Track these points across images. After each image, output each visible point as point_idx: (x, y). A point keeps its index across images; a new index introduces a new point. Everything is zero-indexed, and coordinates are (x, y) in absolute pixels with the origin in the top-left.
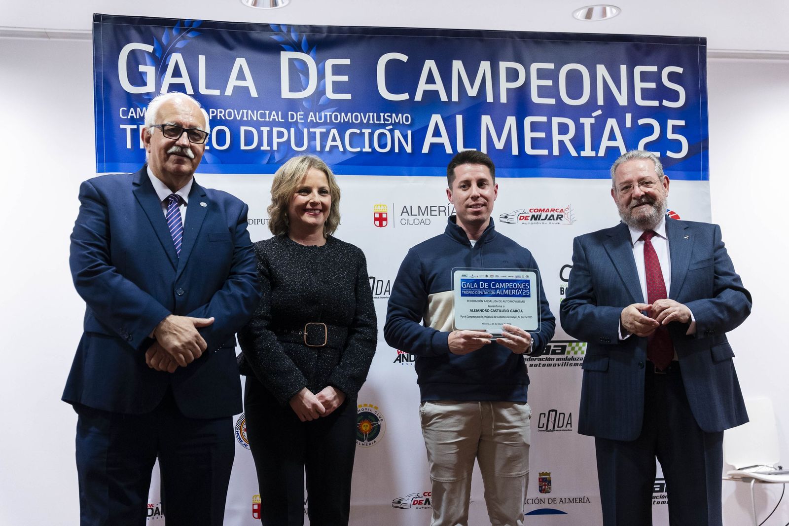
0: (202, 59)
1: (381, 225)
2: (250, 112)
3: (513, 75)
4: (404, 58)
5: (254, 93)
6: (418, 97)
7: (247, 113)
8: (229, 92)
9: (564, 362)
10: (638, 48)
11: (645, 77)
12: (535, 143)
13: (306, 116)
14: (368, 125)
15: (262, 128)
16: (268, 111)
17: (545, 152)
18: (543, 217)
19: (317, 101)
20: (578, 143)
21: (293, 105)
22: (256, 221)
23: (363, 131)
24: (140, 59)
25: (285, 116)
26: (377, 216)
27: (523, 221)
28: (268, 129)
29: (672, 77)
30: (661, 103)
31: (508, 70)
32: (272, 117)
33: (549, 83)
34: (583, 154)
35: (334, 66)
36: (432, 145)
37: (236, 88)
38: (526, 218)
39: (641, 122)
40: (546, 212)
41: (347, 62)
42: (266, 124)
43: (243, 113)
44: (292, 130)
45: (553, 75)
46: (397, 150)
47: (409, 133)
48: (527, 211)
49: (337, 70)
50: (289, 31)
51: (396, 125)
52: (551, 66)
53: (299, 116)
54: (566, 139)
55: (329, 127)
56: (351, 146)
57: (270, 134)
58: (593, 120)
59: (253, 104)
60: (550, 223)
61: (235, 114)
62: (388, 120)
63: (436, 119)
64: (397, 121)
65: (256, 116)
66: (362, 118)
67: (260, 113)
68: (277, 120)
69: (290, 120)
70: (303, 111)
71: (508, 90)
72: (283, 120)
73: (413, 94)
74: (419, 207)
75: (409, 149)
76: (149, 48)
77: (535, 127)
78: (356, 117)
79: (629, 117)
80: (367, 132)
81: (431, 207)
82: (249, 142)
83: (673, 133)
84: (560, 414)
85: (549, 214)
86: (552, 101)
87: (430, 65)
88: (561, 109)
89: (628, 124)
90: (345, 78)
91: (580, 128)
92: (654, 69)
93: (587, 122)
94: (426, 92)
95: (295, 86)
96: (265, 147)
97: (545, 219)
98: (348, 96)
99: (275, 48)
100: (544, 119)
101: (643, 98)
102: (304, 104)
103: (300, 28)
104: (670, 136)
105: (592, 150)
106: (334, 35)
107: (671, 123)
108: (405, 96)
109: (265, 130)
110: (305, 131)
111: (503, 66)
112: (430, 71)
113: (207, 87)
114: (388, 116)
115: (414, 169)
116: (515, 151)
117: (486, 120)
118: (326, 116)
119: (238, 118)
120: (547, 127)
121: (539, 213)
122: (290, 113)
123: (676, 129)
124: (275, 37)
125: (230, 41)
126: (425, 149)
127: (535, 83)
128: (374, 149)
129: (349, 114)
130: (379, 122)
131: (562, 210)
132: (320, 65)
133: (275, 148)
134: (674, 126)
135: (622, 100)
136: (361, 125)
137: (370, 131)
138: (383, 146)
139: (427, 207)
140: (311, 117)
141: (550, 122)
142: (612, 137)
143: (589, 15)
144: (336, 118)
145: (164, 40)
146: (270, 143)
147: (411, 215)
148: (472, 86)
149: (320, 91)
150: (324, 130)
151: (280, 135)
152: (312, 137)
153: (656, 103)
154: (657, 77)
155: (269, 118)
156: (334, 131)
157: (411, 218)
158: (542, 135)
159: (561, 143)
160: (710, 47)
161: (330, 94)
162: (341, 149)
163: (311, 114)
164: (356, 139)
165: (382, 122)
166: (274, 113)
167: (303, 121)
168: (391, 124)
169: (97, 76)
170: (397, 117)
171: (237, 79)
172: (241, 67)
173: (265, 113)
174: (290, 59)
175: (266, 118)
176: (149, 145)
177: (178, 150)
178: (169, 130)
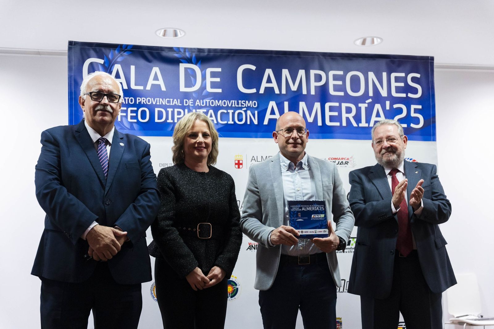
0: (133, 68)
1: (239, 167)
2: (161, 99)
3: (318, 78)
4: (253, 68)
5: (163, 88)
6: (262, 91)
7: (159, 100)
8: (148, 87)
9: (350, 250)
10: (393, 62)
11: (397, 79)
12: (332, 119)
13: (194, 102)
14: (231, 108)
15: (168, 109)
16: (171, 98)
17: (338, 124)
18: (337, 162)
19: (201, 94)
20: (358, 118)
21: (187, 95)
22: (164, 164)
23: (229, 111)
24: (96, 68)
25: (182, 102)
26: (237, 162)
28: (172, 109)
29: (414, 80)
30: (407, 95)
31: (316, 75)
32: (174, 103)
33: (340, 83)
34: (360, 125)
35: (211, 72)
36: (270, 120)
37: (153, 85)
39: (395, 106)
40: (338, 159)
41: (219, 70)
42: (170, 107)
43: (157, 100)
44: (186, 111)
45: (342, 78)
46: (249, 123)
47: (256, 112)
48: (327, 159)
49: (213, 75)
50: (185, 51)
51: (248, 108)
52: (341, 73)
53: (190, 102)
54: (351, 116)
55: (208, 109)
56: (221, 120)
57: (173, 113)
58: (366, 105)
59: (163, 95)
60: (341, 167)
61: (152, 101)
62: (244, 105)
63: (272, 104)
64: (249, 105)
65: (164, 102)
66: (228, 103)
67: (168, 100)
68: (177, 104)
69: (185, 105)
70: (192, 99)
71: (316, 87)
72: (181, 105)
73: (258, 90)
74: (262, 157)
75: (256, 122)
76: (101, 61)
77: (331, 109)
78: (225, 103)
79: (388, 103)
80: (231, 112)
81: (269, 157)
82: (160, 117)
83: (415, 112)
84: (347, 282)
85: (340, 161)
86: (342, 94)
87: (269, 72)
88: (347, 98)
89: (388, 108)
90: (218, 80)
91: (359, 110)
92: (403, 75)
93: (363, 106)
94: (266, 88)
95: (188, 84)
96: (170, 121)
97: (338, 164)
98: (220, 91)
99: (176, 62)
100: (337, 104)
101: (397, 92)
102: (194, 95)
103: (191, 50)
104: (413, 114)
105: (366, 123)
106: (212, 54)
107: (413, 107)
108: (254, 91)
109: (170, 110)
111: (313, 72)
112: (269, 76)
113: (136, 85)
114: (243, 102)
115: (259, 134)
116: (320, 123)
117: (302, 105)
118: (206, 102)
119: (154, 103)
120: (339, 109)
121: (334, 161)
122: (185, 100)
123: (416, 111)
124: (176, 55)
125: (150, 57)
126: (266, 122)
127: (332, 83)
128: (235, 122)
129: (220, 101)
130: (238, 106)
131: (348, 158)
132: (203, 72)
133: (176, 121)
134: (415, 109)
135: (384, 93)
136: (227, 108)
137: (232, 111)
138: (240, 120)
139: (266, 157)
140: (198, 103)
141: (340, 106)
142: (378, 115)
143: (364, 43)
144: (212, 103)
145: (110, 56)
146: (173, 118)
147: (257, 161)
148: (294, 83)
149: (203, 87)
150: (205, 111)
151: (179, 113)
153: (404, 95)
154: (404, 80)
155: (173, 103)
156: (211, 111)
157: (257, 163)
158: (336, 114)
159: (348, 119)
160: (436, 61)
161: (209, 89)
163: (198, 101)
164: (224, 116)
165: (240, 106)
166: (175, 100)
167: (192, 105)
168: (245, 107)
169: (70, 78)
170: (249, 103)
171: (154, 80)
172: (156, 73)
173: (170, 100)
174: (185, 68)
175: (170, 103)
176: (84, 106)
177: (102, 107)
178: (94, 95)
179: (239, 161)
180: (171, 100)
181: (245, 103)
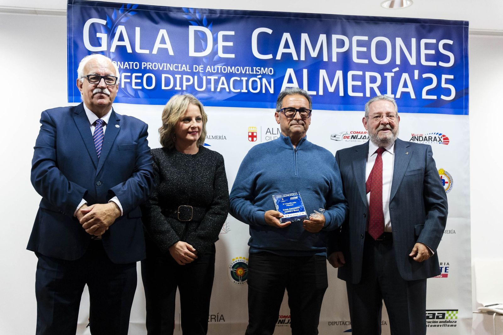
0: (138, 30)
1: (252, 140)
2: (168, 65)
3: (341, 44)
4: (270, 31)
5: (171, 53)
6: (279, 57)
7: (167, 65)
8: (155, 51)
10: (423, 27)
11: (427, 46)
12: (355, 89)
13: (205, 69)
14: (245, 75)
15: (176, 76)
16: (180, 64)
17: (361, 95)
18: (359, 137)
19: (212, 59)
20: (383, 89)
21: (197, 61)
23: (242, 78)
24: (98, 29)
25: (191, 68)
26: (250, 134)
27: (346, 139)
28: (180, 76)
29: (446, 47)
30: (438, 64)
31: (338, 40)
32: (183, 69)
33: (364, 49)
35: (224, 36)
37: (160, 49)
38: (348, 137)
39: (425, 76)
40: (361, 133)
41: (232, 33)
42: (178, 73)
43: (164, 65)
44: (196, 77)
45: (367, 44)
46: (264, 92)
47: (272, 80)
48: (349, 133)
49: (226, 38)
50: (195, 13)
51: (264, 75)
52: (366, 38)
53: (200, 68)
54: (375, 86)
55: (219, 75)
56: (234, 88)
57: (181, 79)
58: (393, 74)
59: (170, 60)
60: (364, 141)
61: (158, 66)
62: (259, 72)
63: (290, 71)
64: (264, 72)
65: (172, 68)
66: (241, 70)
67: (175, 66)
68: (186, 70)
69: (194, 71)
70: (203, 65)
71: (337, 53)
72: (190, 71)
73: (275, 55)
74: (278, 129)
75: (272, 91)
76: (104, 22)
77: (354, 78)
78: (238, 70)
79: (416, 72)
80: (244, 79)
82: (167, 84)
83: (446, 83)
85: (363, 135)
86: (366, 61)
87: (287, 36)
88: (372, 67)
89: (416, 77)
90: (231, 44)
91: (384, 79)
92: (434, 41)
93: (389, 76)
94: (283, 54)
95: (198, 49)
96: (178, 88)
98: (233, 56)
99: (185, 24)
100: (360, 73)
101: (426, 60)
102: (204, 60)
103: (202, 11)
104: (444, 85)
105: (392, 94)
106: (224, 15)
107: (444, 77)
108: (270, 56)
109: (178, 76)
110: (204, 78)
111: (335, 37)
112: (287, 41)
113: (141, 48)
114: (258, 69)
117: (323, 73)
118: (218, 68)
119: (161, 69)
120: (362, 79)
121: (356, 135)
122: (194, 66)
123: (448, 81)
124: (185, 16)
125: (157, 18)
127: (355, 49)
128: (249, 91)
129: (233, 68)
130: (252, 73)
132: (215, 35)
133: (184, 88)
134: (446, 79)
135: (412, 61)
136: (241, 75)
137: (246, 78)
138: (255, 88)
140: (208, 69)
141: (364, 75)
142: (405, 85)
143: (391, 6)
144: (225, 70)
145: (113, 17)
146: (181, 85)
147: (273, 134)
148: (314, 51)
149: (215, 52)
150: (216, 78)
151: (188, 80)
152: (209, 82)
153: (434, 64)
154: (435, 47)
155: (181, 69)
156: (223, 78)
157: (272, 136)
158: (359, 83)
159: (372, 89)
160: (471, 27)
161: (221, 54)
162: (227, 90)
163: (209, 67)
164: (237, 84)
165: (255, 73)
166: (184, 65)
167: (203, 71)
168: (260, 74)
169: (69, 39)
170: (264, 70)
171: (161, 43)
172: (163, 36)
173: (178, 66)
174: (195, 31)
175: (179, 69)
176: (82, 89)
177: (100, 90)
178: (92, 78)
179: (253, 133)
180: (180, 65)
181: (260, 69)
